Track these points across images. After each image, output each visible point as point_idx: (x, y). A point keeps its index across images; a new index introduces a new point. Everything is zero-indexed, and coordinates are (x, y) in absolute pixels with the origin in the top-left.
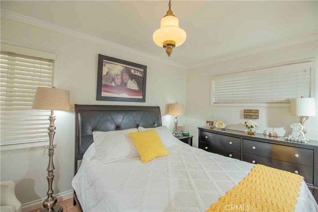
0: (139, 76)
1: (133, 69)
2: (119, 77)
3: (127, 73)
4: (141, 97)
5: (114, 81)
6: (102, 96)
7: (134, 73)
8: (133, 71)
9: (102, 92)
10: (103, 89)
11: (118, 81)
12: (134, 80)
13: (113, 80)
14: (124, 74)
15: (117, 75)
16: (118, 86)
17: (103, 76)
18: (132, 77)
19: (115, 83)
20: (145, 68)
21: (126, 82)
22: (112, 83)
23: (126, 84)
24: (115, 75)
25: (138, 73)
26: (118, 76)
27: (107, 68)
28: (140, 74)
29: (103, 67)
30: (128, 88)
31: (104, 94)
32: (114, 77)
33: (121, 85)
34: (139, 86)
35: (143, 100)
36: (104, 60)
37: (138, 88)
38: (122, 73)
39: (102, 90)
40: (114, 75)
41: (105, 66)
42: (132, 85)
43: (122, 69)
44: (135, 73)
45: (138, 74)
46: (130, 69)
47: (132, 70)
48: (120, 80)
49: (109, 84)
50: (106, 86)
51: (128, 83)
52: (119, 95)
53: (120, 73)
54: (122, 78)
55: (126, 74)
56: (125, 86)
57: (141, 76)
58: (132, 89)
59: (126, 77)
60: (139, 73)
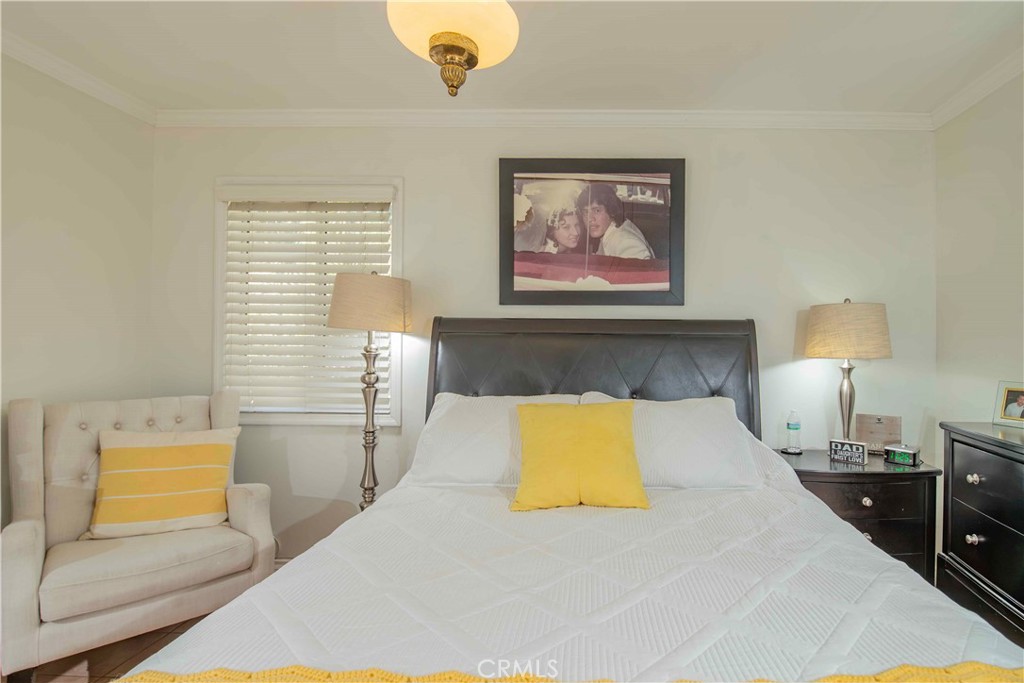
0: (654, 206)
1: (621, 183)
2: (571, 221)
3: (600, 203)
4: (665, 286)
5: (553, 238)
6: (516, 289)
7: (630, 196)
8: (622, 192)
9: (515, 277)
10: (517, 266)
11: (568, 236)
12: (628, 222)
13: (550, 233)
14: (589, 208)
15: (563, 215)
16: (566, 251)
17: (515, 224)
18: (621, 213)
19: (557, 244)
20: (675, 169)
21: (596, 234)
22: (545, 243)
23: (596, 242)
24: (555, 216)
25: (643, 193)
26: (566, 218)
27: (528, 197)
28: (654, 195)
29: (516, 196)
30: (607, 253)
31: (521, 283)
32: (553, 222)
33: (580, 249)
35: (675, 296)
36: (516, 175)
37: (647, 253)
38: (581, 203)
39: (516, 271)
40: (551, 218)
41: (520, 194)
42: (623, 242)
43: (580, 192)
44: (633, 197)
45: (648, 197)
46: (610, 185)
47: (618, 187)
48: (575, 232)
49: (535, 248)
50: (528, 256)
51: (604, 240)
52: (574, 281)
53: (572, 208)
54: (581, 223)
55: (595, 205)
56: (596, 249)
57: (662, 202)
58: (625, 256)
59: (596, 216)
60: (649, 193)
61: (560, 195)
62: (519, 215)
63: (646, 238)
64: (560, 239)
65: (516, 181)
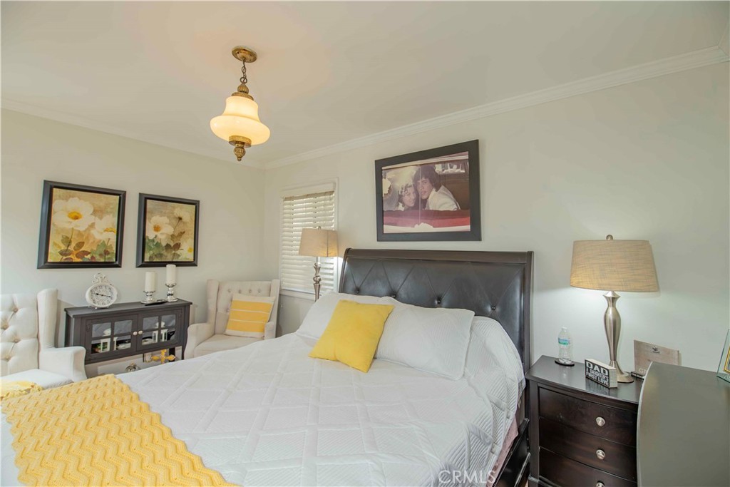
0: (458, 175)
1: (438, 163)
2: (411, 190)
3: (426, 178)
4: (467, 228)
5: (402, 202)
6: (385, 232)
7: (443, 170)
8: (438, 169)
9: (385, 226)
10: (385, 219)
11: (409, 199)
12: (442, 187)
13: (400, 199)
14: (420, 181)
15: (407, 187)
16: (409, 209)
17: (383, 196)
18: (438, 182)
19: (403, 206)
20: (472, 148)
21: (424, 197)
22: (398, 205)
23: (425, 202)
24: (402, 189)
25: (451, 167)
26: (408, 189)
27: (389, 179)
28: (458, 168)
29: (383, 179)
30: (431, 209)
31: (388, 229)
32: (401, 192)
33: (416, 207)
34: (457, 198)
36: (383, 168)
37: (455, 206)
38: (416, 179)
39: (384, 222)
40: (400, 190)
41: (385, 178)
43: (415, 172)
44: (445, 171)
45: (455, 170)
46: (431, 165)
47: (436, 165)
48: (413, 197)
49: (393, 209)
51: (429, 200)
52: (414, 227)
53: (411, 183)
54: (416, 191)
55: (424, 179)
56: (424, 207)
57: (464, 171)
58: (441, 209)
59: (424, 185)
60: (455, 167)
61: (404, 176)
62: (385, 191)
63: (454, 196)
64: (406, 203)
65: (383, 171)
